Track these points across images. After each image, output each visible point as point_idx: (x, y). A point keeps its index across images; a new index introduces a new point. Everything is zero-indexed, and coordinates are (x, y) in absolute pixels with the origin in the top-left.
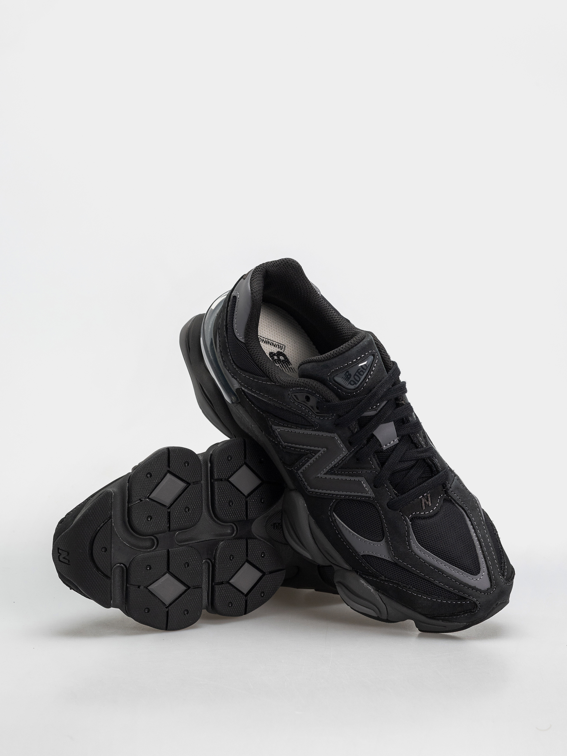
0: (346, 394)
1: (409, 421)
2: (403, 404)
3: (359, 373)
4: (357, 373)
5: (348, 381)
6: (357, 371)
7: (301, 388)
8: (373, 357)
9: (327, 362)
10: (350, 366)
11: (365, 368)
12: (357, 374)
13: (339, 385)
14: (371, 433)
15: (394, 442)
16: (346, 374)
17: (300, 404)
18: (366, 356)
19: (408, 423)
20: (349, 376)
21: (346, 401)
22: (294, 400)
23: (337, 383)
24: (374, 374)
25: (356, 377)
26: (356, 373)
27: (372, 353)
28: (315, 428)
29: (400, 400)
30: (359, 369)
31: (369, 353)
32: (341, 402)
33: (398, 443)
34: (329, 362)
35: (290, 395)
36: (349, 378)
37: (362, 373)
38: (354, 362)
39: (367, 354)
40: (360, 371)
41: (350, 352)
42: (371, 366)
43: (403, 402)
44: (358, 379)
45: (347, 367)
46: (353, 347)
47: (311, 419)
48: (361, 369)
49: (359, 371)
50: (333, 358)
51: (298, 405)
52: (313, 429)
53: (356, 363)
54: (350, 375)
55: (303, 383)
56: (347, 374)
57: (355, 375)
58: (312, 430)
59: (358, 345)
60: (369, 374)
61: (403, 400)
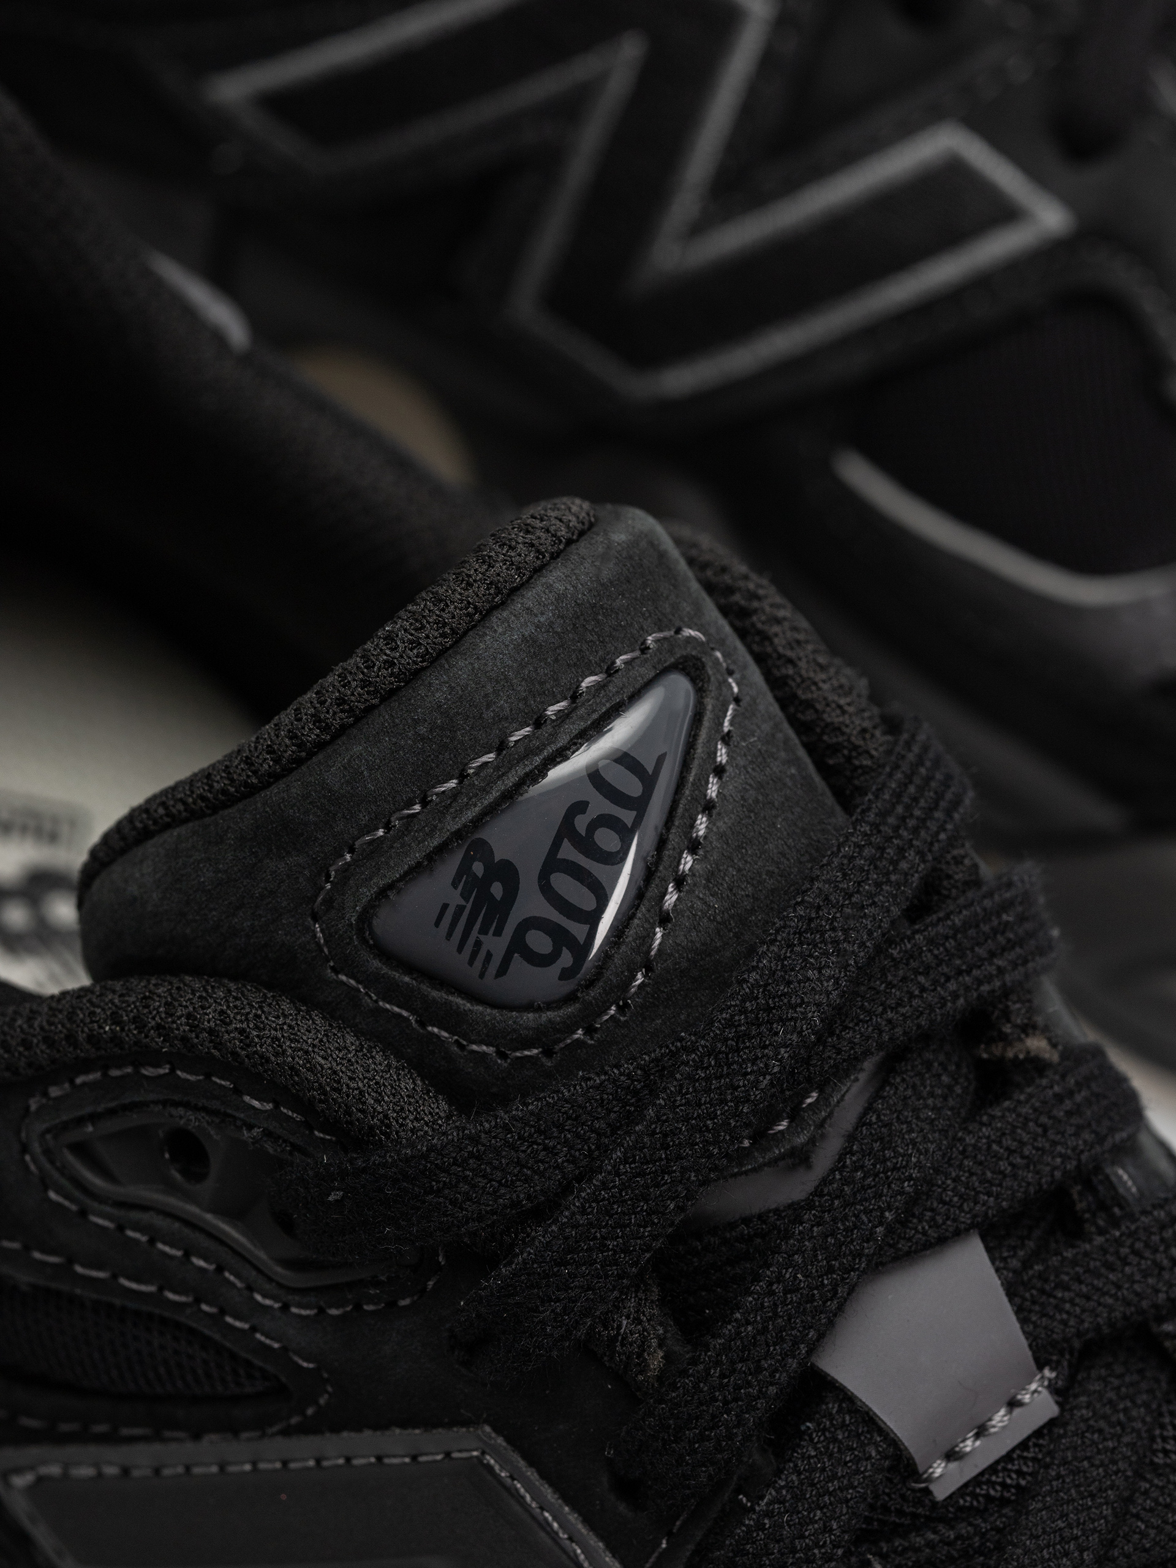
0: (502, 1055)
1: (1120, 1201)
2: (1036, 1066)
3: (587, 846)
4: (566, 843)
5: (498, 933)
6: (566, 829)
7: (115, 1073)
8: (693, 680)
9: (274, 793)
10: (485, 790)
11: (632, 787)
12: (568, 852)
13: (425, 988)
14: (793, 1363)
15: (1017, 1411)
16: (464, 868)
17: (135, 1215)
18: (617, 680)
19: (1115, 1223)
20: (497, 890)
21: (518, 1110)
22: (77, 1194)
23: (409, 968)
24: (722, 836)
25: (562, 883)
26: (556, 845)
27: (671, 652)
28: (310, 1411)
29: (1007, 1029)
30: (580, 807)
31: (644, 649)
32: (471, 1129)
33: (1052, 1423)
34: (293, 787)
35: (36, 1148)
36: (501, 909)
37: (607, 840)
38: (521, 749)
39: (627, 663)
40: (593, 826)
41: (461, 667)
42: (685, 766)
43: (1037, 1044)
44: (587, 902)
45: (467, 806)
46: (486, 615)
47: (254, 1329)
48: (600, 805)
49: (581, 823)
50: (321, 746)
51: (121, 1228)
52: (294, 1420)
53: (538, 760)
54: (507, 873)
55: (115, 1019)
56: (478, 868)
57: (552, 864)
58: (287, 1432)
59: (530, 597)
60: (674, 838)
61: (1028, 1028)
